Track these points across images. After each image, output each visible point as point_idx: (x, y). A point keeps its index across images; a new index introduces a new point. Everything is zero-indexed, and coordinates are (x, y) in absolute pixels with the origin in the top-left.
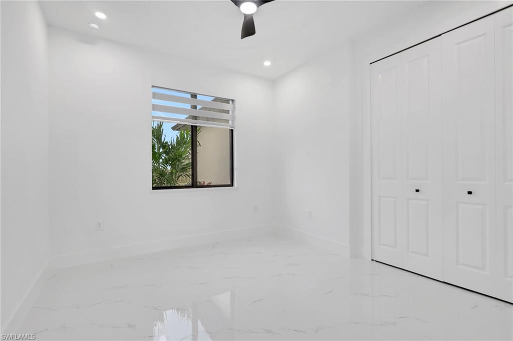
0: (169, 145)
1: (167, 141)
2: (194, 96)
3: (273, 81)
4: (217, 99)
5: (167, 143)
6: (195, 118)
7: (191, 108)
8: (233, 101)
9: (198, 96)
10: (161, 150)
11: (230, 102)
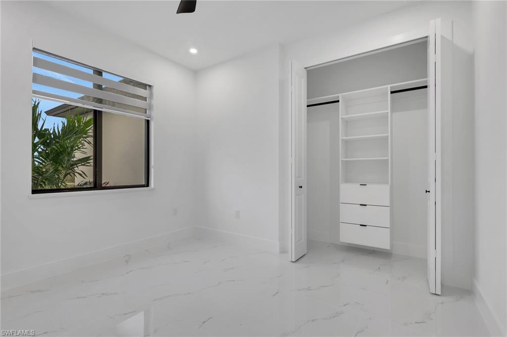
0: (51, 134)
1: (46, 128)
2: (99, 73)
3: (196, 73)
4: (128, 81)
5: (46, 130)
6: (100, 101)
7: (94, 87)
8: (150, 86)
9: (103, 73)
10: (37, 140)
11: (148, 87)
